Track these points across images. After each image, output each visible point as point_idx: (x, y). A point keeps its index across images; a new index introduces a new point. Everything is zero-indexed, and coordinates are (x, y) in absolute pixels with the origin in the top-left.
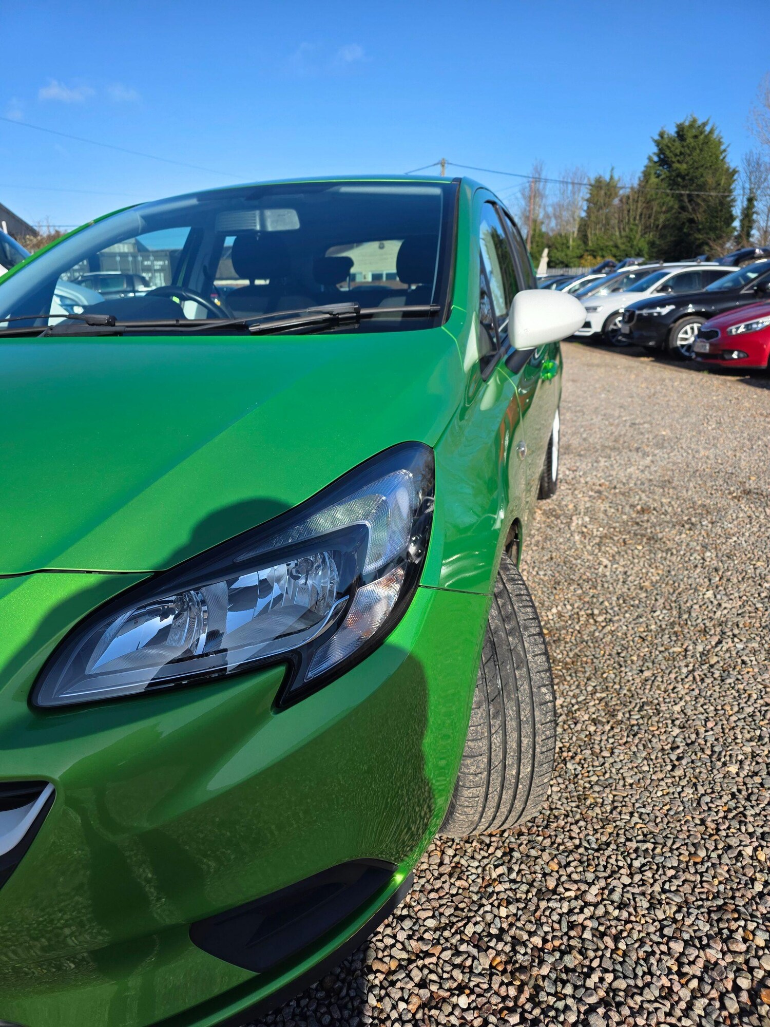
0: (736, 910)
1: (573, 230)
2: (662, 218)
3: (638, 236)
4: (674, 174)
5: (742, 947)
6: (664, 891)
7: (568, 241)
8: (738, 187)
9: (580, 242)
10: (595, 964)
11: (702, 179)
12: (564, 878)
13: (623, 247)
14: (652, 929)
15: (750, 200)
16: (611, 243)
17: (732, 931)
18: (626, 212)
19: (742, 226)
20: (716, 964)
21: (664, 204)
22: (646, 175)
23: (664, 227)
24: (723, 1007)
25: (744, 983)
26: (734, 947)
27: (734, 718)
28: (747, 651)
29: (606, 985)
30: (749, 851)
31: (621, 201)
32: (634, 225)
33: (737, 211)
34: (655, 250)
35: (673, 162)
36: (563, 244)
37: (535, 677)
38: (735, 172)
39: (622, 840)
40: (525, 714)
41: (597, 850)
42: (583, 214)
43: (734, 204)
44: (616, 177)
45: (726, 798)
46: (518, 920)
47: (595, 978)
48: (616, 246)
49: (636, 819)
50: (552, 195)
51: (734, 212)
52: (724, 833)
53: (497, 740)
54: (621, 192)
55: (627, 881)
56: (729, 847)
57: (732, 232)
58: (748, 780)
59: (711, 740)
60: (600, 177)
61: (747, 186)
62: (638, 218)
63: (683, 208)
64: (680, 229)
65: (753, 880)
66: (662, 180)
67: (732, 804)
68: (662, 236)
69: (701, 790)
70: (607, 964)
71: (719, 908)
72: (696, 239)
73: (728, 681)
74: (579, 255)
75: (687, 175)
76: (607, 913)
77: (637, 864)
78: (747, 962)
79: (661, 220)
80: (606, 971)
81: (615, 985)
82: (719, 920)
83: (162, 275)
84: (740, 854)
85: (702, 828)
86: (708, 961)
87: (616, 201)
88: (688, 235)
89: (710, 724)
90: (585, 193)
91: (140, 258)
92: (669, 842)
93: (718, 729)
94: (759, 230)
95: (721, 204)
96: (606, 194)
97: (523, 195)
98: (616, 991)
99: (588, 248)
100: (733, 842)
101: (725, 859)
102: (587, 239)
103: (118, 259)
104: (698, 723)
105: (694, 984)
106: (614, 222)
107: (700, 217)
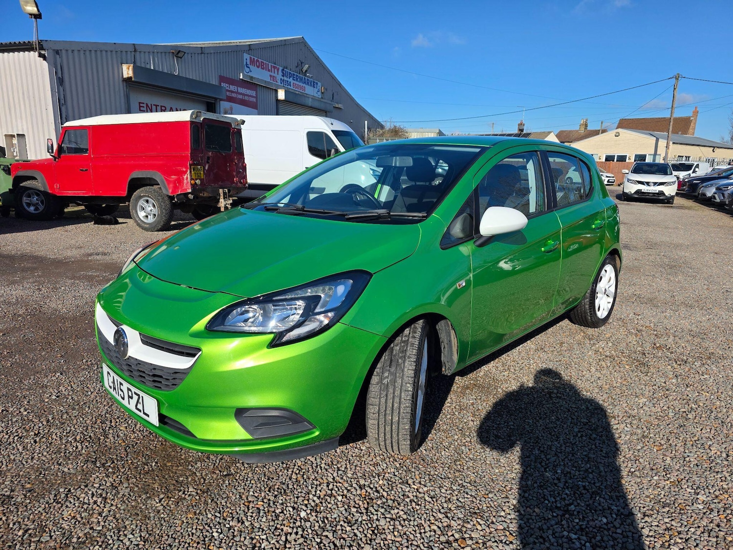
37: (406, 379)
40: (397, 393)
53: (383, 400)
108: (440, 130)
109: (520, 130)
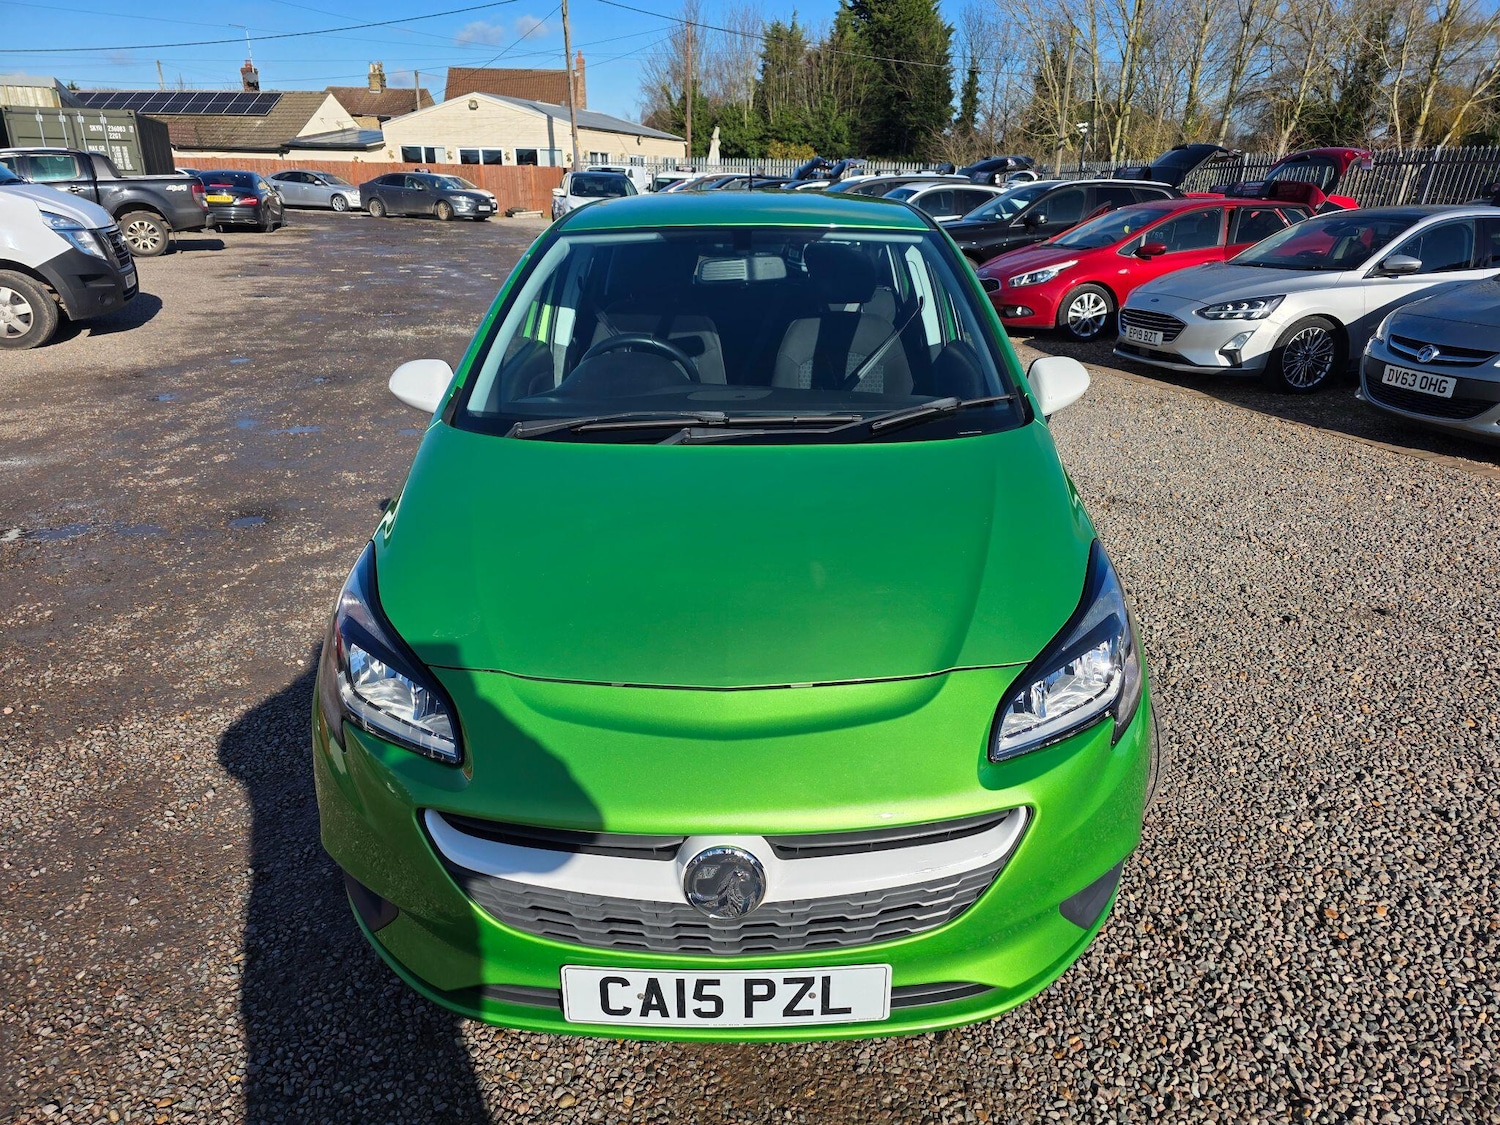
0: (1284, 867)
1: (745, 96)
2: (864, 89)
3: (835, 114)
4: (875, 27)
5: (1300, 889)
6: (1231, 864)
7: (741, 116)
8: (957, 54)
9: (757, 118)
10: (1213, 916)
11: (911, 38)
12: (1159, 868)
13: (816, 128)
14: (1238, 889)
15: (972, 73)
16: (799, 122)
17: (1288, 881)
18: (817, 77)
19: (964, 107)
20: (1288, 902)
21: (865, 70)
22: (841, 27)
23: (867, 102)
24: (1306, 925)
25: (1311, 909)
26: (1294, 890)
27: (1214, 730)
28: (1194, 670)
29: (1227, 927)
30: (1273, 827)
31: (809, 60)
32: (828, 97)
33: (957, 84)
34: (858, 133)
35: (873, 11)
36: (735, 119)
38: (949, 31)
39: (1184, 835)
41: (1170, 845)
42: (759, 77)
43: (952, 75)
44: (800, 27)
45: (1240, 793)
46: (1146, 899)
47: (1219, 924)
48: (807, 126)
49: (1184, 819)
50: (714, 45)
51: (952, 87)
52: (1251, 818)
54: (808, 48)
55: (1204, 862)
56: (1259, 828)
57: (951, 114)
58: (1248, 777)
59: (1206, 749)
60: (778, 24)
61: (969, 54)
62: (833, 87)
63: (890, 78)
64: (887, 106)
65: (1286, 846)
66: (861, 35)
67: (1245, 796)
68: (864, 115)
69: (1219, 791)
70: (1222, 915)
71: (1274, 868)
72: (909, 122)
73: (1194, 699)
74: (758, 136)
75: (892, 30)
76: (1202, 885)
77: (1204, 849)
78: (1307, 896)
79: (863, 93)
80: (1223, 919)
81: (1234, 926)
82: (1277, 875)
83: (125, 149)
84: (1269, 831)
85: (1234, 817)
86: (1282, 901)
87: (801, 61)
88: (897, 115)
89: (1199, 737)
90: (759, 46)
91: (81, 119)
92: (1218, 831)
93: (1206, 740)
94: (984, 113)
95: (937, 74)
96: (788, 48)
97: (674, 42)
98: (1236, 930)
99: (769, 126)
100: (1261, 823)
101: (1261, 836)
102: (768, 113)
103: (39, 118)
104: (1188, 737)
105: (1282, 915)
106: (801, 90)
107: (912, 91)
108: (57, 82)
109: (250, 85)
